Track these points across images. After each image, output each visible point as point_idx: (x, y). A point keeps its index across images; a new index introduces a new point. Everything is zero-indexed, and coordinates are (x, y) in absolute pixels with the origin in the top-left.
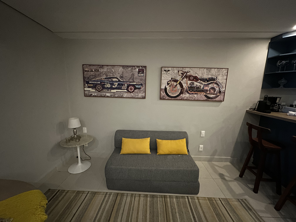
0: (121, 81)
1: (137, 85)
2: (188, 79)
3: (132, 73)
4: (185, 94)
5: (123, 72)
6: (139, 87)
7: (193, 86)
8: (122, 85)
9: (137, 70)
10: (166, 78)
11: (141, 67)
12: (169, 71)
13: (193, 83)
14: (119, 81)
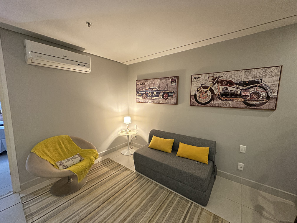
0: (159, 91)
1: (171, 92)
2: (220, 84)
3: (166, 83)
4: (217, 101)
5: (160, 83)
6: (172, 94)
7: (226, 91)
8: (159, 93)
9: (171, 80)
10: (197, 85)
11: (173, 78)
12: (198, 78)
13: (227, 89)
14: (157, 90)
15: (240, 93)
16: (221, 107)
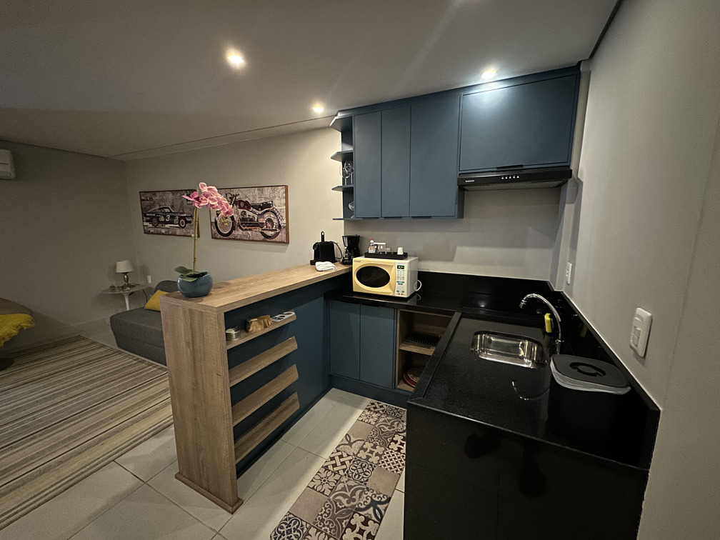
0: (173, 212)
1: (187, 216)
2: (238, 206)
3: (181, 200)
4: (238, 231)
5: (173, 200)
6: (190, 220)
7: (245, 216)
8: (174, 217)
13: (245, 213)
15: (257, 221)
16: (242, 240)
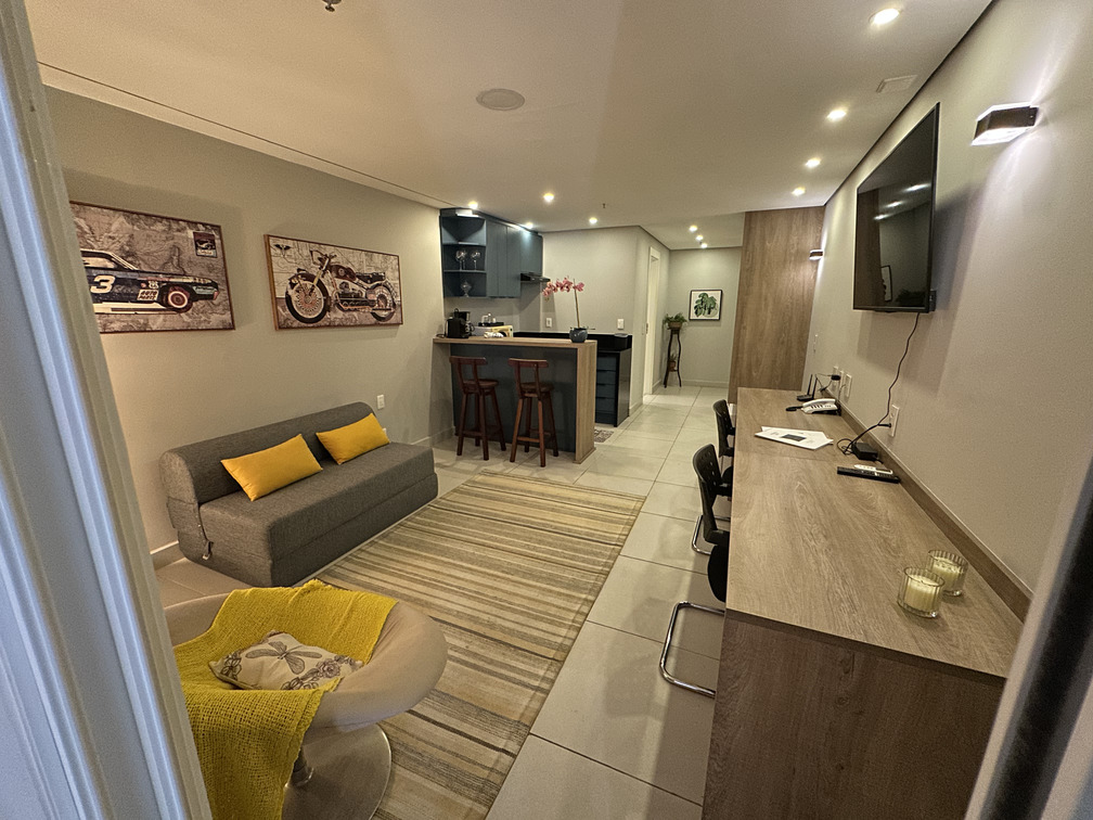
1: (200, 284)
2: (334, 275)
3: (171, 242)
4: (335, 312)
5: (131, 236)
6: (207, 292)
7: (347, 291)
8: (138, 284)
9: (190, 233)
10: (285, 269)
11: (201, 227)
12: (288, 248)
13: (347, 286)
15: (366, 297)
16: (344, 326)
